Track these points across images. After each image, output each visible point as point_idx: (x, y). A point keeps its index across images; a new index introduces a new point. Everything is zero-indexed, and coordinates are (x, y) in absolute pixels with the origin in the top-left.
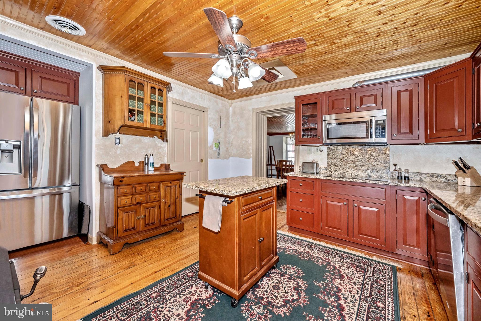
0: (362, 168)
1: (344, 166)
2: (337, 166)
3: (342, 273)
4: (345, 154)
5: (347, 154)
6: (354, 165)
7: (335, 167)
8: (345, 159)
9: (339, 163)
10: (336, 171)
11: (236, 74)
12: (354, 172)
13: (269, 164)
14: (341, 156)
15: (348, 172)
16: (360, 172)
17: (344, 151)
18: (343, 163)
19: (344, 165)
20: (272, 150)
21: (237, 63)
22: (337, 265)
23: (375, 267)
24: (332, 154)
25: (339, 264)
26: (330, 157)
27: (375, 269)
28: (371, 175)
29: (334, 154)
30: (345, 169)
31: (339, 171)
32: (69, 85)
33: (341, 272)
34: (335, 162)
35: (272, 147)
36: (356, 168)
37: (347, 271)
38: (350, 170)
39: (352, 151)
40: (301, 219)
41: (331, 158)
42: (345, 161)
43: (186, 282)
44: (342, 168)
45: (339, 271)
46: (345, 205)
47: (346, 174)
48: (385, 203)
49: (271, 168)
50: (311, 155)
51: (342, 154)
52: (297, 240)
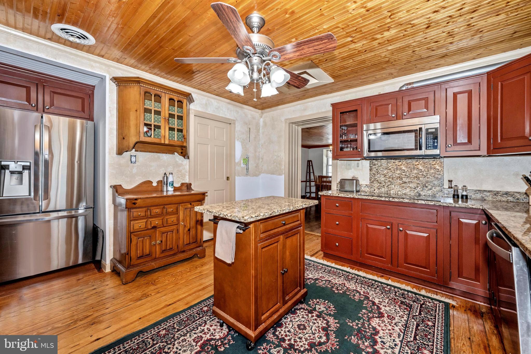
0: (410, 185)
1: (389, 183)
2: (380, 183)
3: (381, 311)
4: (390, 169)
5: (392, 169)
6: (401, 182)
7: (379, 184)
8: (390, 174)
9: (383, 179)
10: (379, 189)
11: (257, 80)
12: (400, 189)
13: (307, 180)
14: (385, 172)
15: (393, 190)
16: (408, 190)
17: (389, 165)
18: (388, 180)
19: (389, 181)
20: (311, 165)
21: (258, 67)
22: (377, 301)
23: (423, 304)
24: (375, 169)
25: (379, 298)
26: (373, 172)
27: (423, 306)
28: (421, 193)
29: (377, 169)
30: (390, 186)
31: (383, 189)
32: (83, 99)
33: (381, 309)
34: (378, 179)
35: (311, 161)
36: (403, 185)
37: (387, 309)
38: (396, 187)
39: (399, 166)
40: (337, 244)
41: (374, 174)
42: (390, 177)
43: (200, 318)
44: (386, 185)
45: (379, 308)
46: (389, 229)
47: (392, 192)
48: (437, 227)
49: (310, 184)
50: (350, 171)
51: (386, 169)
52: (332, 269)
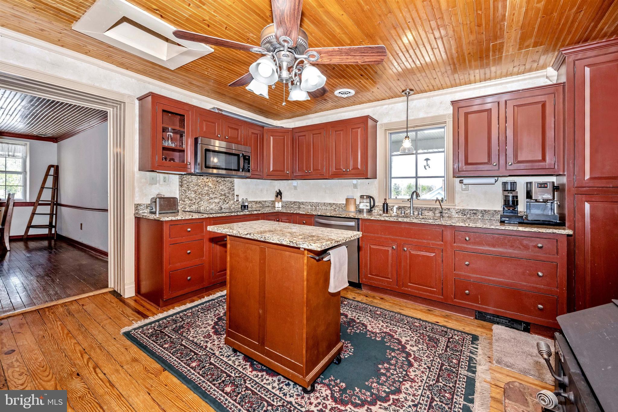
0: (215, 201)
1: (199, 200)
2: (191, 200)
4: (199, 186)
5: (201, 185)
6: (208, 198)
7: (190, 202)
8: (200, 191)
9: (194, 196)
10: (190, 206)
12: (208, 205)
14: (196, 188)
15: (202, 207)
16: (214, 205)
17: (199, 181)
18: (198, 196)
19: (199, 198)
24: (186, 185)
26: (184, 188)
28: (222, 206)
29: (188, 185)
30: (200, 203)
31: (194, 206)
34: (189, 196)
36: (210, 201)
38: (205, 203)
39: (207, 182)
41: (185, 191)
42: (199, 193)
44: (197, 202)
47: (201, 209)
50: (154, 186)
51: (196, 185)
